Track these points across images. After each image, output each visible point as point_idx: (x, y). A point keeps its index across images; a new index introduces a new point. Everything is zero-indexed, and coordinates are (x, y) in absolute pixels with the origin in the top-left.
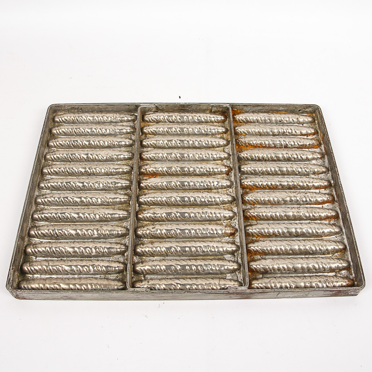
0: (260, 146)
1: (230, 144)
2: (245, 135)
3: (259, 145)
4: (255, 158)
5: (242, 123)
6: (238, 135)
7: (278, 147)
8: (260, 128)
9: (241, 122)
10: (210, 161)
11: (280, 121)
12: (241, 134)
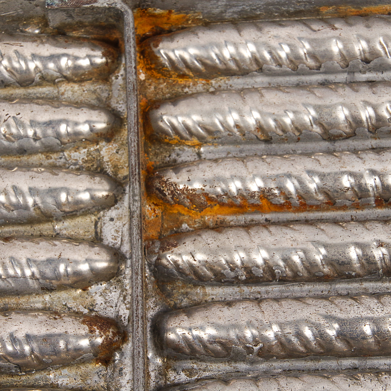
0: (264, 202)
1: (126, 198)
2: (200, 146)
3: (255, 201)
4: (232, 274)
5: (190, 77)
6: (168, 144)
7: (348, 203)
8: (266, 110)
9: (183, 76)
10: (30, 294)
11: (367, 61)
12: (181, 140)
